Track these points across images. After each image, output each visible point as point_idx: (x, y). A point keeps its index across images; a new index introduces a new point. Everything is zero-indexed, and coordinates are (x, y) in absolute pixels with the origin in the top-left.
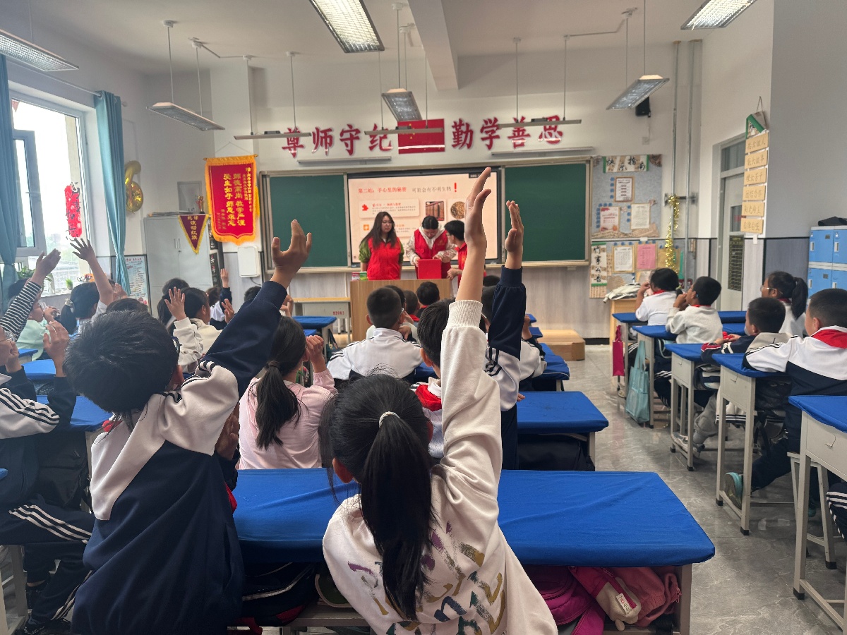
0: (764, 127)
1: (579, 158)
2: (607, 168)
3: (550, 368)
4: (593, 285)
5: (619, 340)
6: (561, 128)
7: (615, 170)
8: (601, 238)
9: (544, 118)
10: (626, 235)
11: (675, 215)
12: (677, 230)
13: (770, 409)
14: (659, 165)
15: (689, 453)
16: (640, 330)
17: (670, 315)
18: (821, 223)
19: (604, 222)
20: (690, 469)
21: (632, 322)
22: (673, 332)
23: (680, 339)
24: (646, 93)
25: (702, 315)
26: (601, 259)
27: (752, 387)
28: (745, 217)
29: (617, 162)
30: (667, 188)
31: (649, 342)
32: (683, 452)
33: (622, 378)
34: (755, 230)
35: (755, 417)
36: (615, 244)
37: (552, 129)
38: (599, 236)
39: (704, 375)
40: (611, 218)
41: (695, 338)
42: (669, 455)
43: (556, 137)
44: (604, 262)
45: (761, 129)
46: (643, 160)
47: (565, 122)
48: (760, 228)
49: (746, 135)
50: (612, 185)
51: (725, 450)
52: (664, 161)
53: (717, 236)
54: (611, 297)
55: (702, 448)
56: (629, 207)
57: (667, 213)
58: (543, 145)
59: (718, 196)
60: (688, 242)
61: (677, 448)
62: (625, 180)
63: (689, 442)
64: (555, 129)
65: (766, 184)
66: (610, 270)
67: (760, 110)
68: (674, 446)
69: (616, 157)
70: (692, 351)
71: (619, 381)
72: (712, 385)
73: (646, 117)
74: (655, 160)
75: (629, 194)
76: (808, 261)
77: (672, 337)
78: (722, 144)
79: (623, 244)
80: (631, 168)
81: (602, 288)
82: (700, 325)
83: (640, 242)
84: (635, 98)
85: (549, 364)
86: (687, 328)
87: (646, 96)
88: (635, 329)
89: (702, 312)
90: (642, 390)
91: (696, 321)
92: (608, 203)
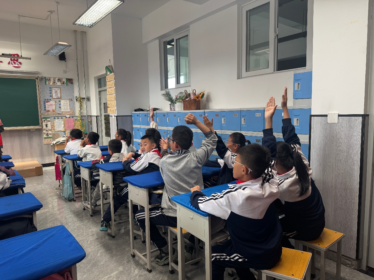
0: (112, 72)
1: (31, 76)
2: (47, 82)
3: (13, 183)
4: (45, 138)
5: (58, 163)
6: (20, 60)
7: (51, 84)
8: (47, 115)
9: (10, 54)
10: (59, 114)
11: (81, 106)
12: (82, 112)
13: (118, 184)
14: (72, 83)
15: (90, 209)
16: (67, 158)
17: (79, 150)
18: (135, 111)
19: (48, 108)
20: (92, 216)
21: (63, 154)
22: (81, 157)
23: (84, 160)
24: (62, 50)
25: (92, 148)
26: (48, 125)
27: (111, 176)
28: (109, 107)
29: (52, 80)
30: (76, 94)
31: (71, 163)
32: (88, 209)
33: (61, 180)
34: (113, 112)
35: (113, 188)
36: (55, 118)
37: (15, 60)
38: (46, 115)
39: (94, 174)
40: (51, 106)
41: (90, 159)
42: (83, 212)
43: (18, 65)
44: (49, 127)
45: (111, 72)
46: (65, 80)
47: (21, 57)
48: (115, 112)
49: (106, 74)
50: (50, 91)
51: (104, 204)
52: (74, 82)
53: (99, 115)
54: (54, 143)
55: (96, 205)
56: (60, 101)
57: (77, 104)
58: (11, 68)
59: (98, 98)
60: (87, 117)
61: (86, 208)
62: (57, 89)
63: (90, 204)
64: (17, 61)
65: (115, 94)
66: (53, 130)
67: (110, 65)
68: (84, 207)
69: (51, 78)
70: (88, 164)
71: (59, 182)
72: (97, 178)
73: (64, 61)
74: (70, 81)
75: (59, 96)
76: (132, 124)
77: (81, 159)
78: (97, 77)
79: (58, 118)
80: (59, 84)
81: (50, 139)
82: (92, 153)
83: (66, 117)
84: (57, 51)
85: (13, 181)
86: (86, 155)
87: (62, 51)
88: (64, 158)
89: (92, 147)
90: (69, 185)
91: (90, 151)
92: (49, 99)
